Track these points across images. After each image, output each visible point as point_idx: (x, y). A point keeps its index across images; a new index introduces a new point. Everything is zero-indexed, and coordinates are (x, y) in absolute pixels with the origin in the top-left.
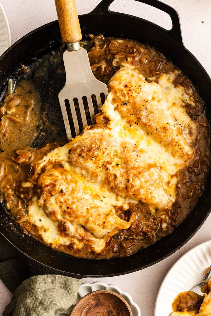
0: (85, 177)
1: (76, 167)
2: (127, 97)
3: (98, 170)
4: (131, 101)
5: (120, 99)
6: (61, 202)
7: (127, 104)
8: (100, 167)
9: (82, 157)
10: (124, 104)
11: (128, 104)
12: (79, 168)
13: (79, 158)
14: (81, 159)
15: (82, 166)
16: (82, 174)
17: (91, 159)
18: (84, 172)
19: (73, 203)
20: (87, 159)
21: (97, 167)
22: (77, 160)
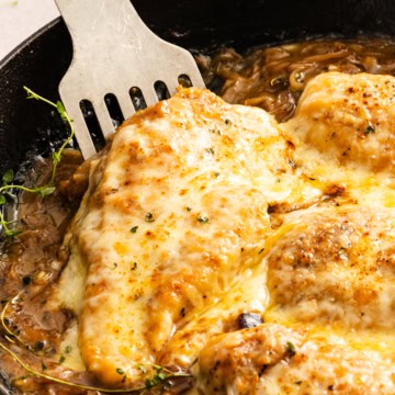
0: (337, 318)
1: (298, 302)
2: (367, 111)
3: (370, 279)
4: (383, 117)
5: (350, 125)
6: (299, 383)
7: (373, 131)
8: (373, 269)
9: (307, 265)
10: (366, 134)
11: (378, 129)
12: (310, 300)
13: (298, 270)
14: (305, 271)
15: (315, 290)
16: (324, 314)
17: (337, 259)
18: (327, 305)
19: (340, 373)
20: (324, 263)
21: (364, 272)
22: (294, 282)
